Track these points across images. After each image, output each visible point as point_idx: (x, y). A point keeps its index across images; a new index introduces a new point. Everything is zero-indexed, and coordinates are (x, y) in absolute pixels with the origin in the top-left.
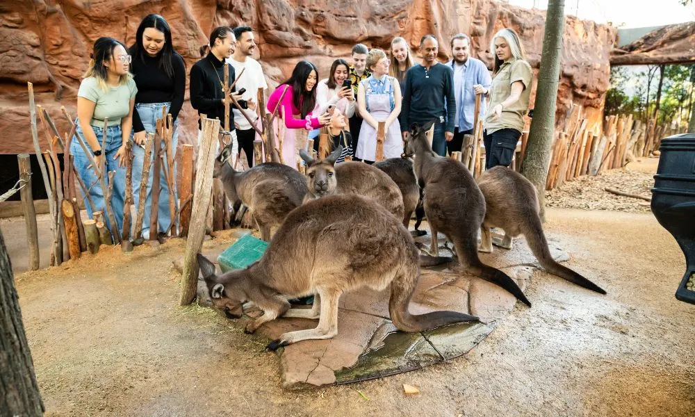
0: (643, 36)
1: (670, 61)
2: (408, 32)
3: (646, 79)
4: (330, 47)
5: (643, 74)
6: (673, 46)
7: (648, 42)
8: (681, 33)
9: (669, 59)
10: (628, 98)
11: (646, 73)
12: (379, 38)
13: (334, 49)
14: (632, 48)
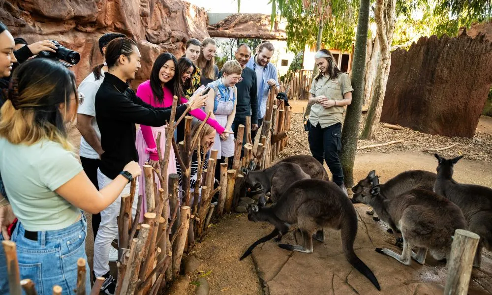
0: (224, 19)
1: (242, 37)
2: (103, 12)
3: (228, 47)
4: (38, 24)
5: (227, 43)
6: (241, 27)
7: (227, 23)
8: (244, 20)
9: (242, 35)
10: (220, 58)
11: (229, 43)
12: (83, 17)
13: (43, 26)
14: (218, 26)
